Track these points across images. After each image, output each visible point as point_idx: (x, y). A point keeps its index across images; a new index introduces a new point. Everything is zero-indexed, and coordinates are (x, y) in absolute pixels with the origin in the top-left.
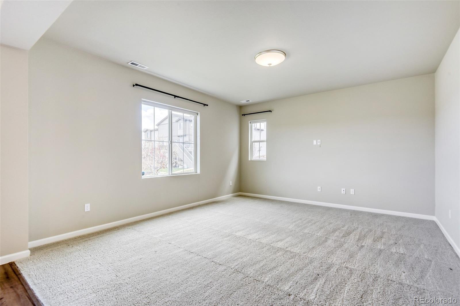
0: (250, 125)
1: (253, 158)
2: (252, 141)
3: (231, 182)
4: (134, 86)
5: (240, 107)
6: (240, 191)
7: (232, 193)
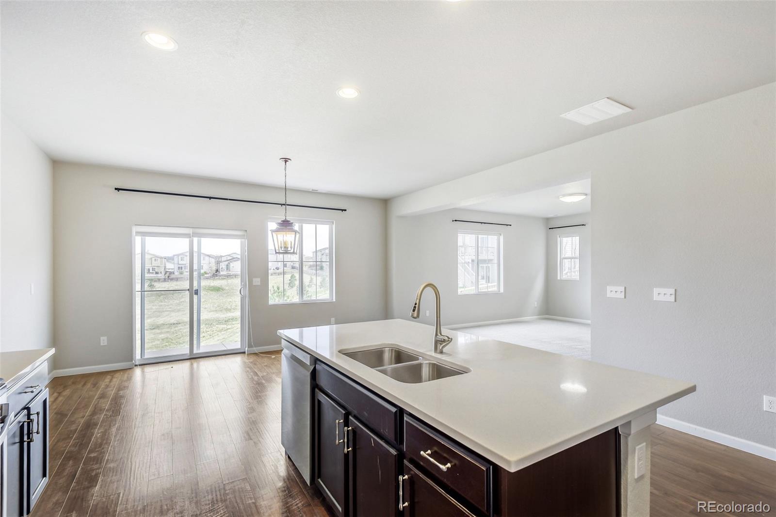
0: (559, 239)
1: (564, 277)
2: (562, 257)
3: (536, 303)
4: (453, 221)
5: (547, 220)
6: (547, 314)
7: (538, 315)
